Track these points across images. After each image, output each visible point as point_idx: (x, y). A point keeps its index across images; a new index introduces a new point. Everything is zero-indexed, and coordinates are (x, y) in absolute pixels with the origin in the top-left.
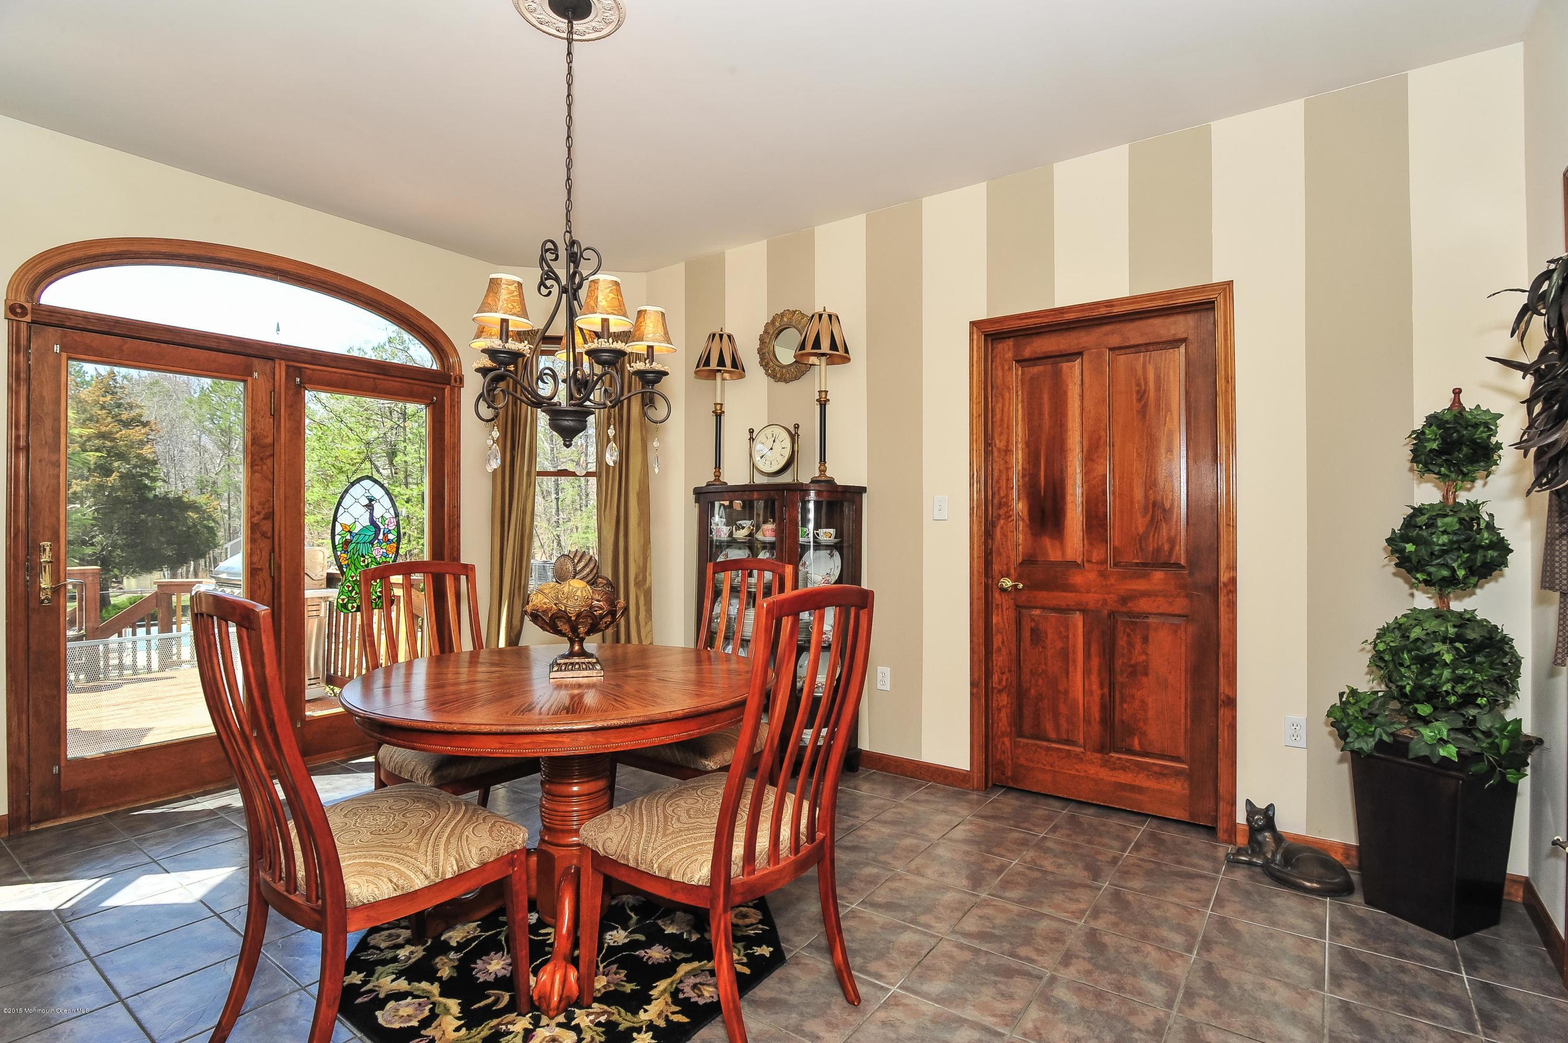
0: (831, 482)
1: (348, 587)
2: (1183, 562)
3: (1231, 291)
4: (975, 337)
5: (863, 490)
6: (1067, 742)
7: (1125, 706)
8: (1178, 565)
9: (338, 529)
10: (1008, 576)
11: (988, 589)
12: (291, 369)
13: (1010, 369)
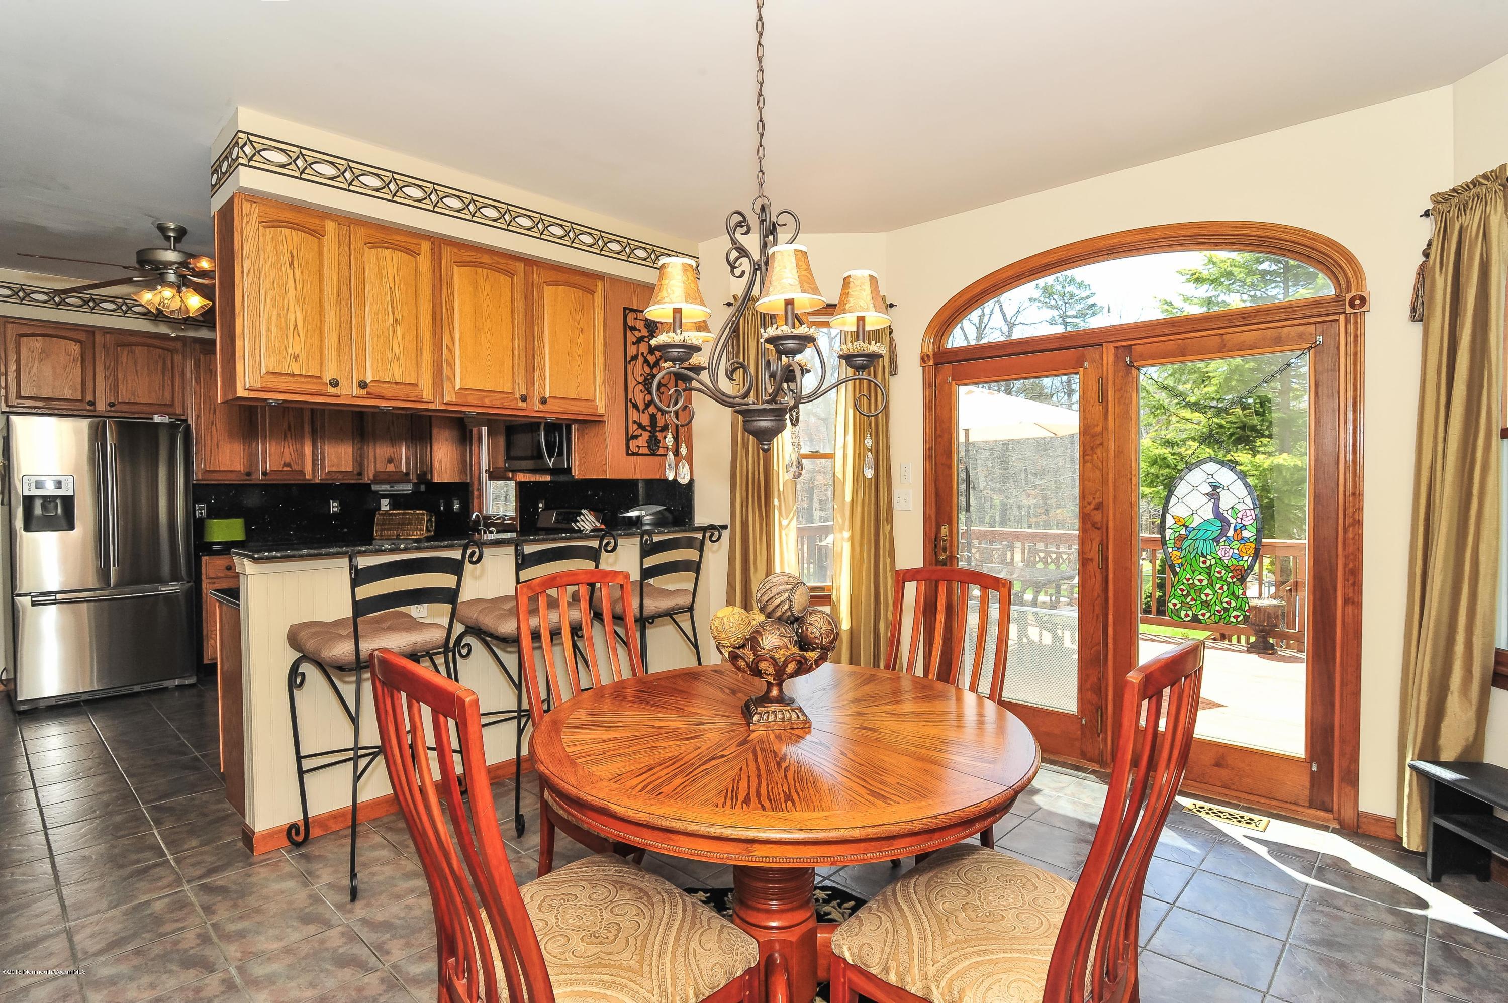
1: (1182, 590)
9: (1169, 521)
12: (1120, 350)
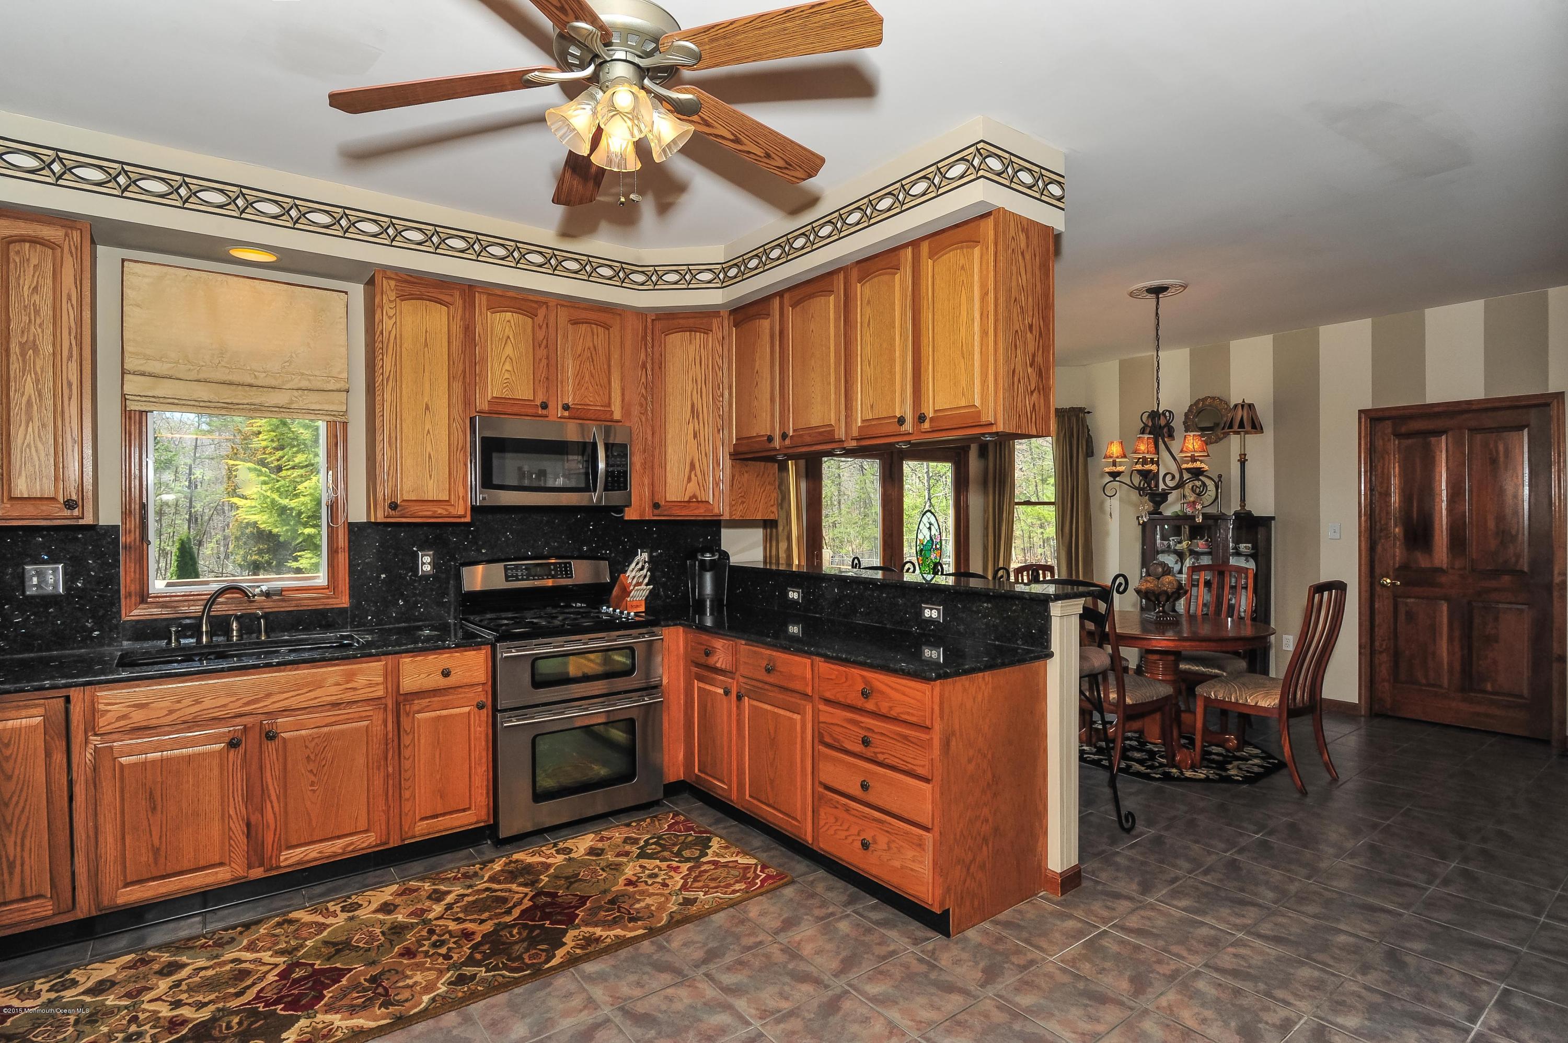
0: (1249, 514)
2: (1526, 569)
3: (1563, 399)
4: (1363, 420)
5: (1273, 518)
6: (1434, 685)
7: (1481, 662)
8: (1522, 572)
10: (1388, 577)
11: (1372, 586)
13: (1389, 440)
